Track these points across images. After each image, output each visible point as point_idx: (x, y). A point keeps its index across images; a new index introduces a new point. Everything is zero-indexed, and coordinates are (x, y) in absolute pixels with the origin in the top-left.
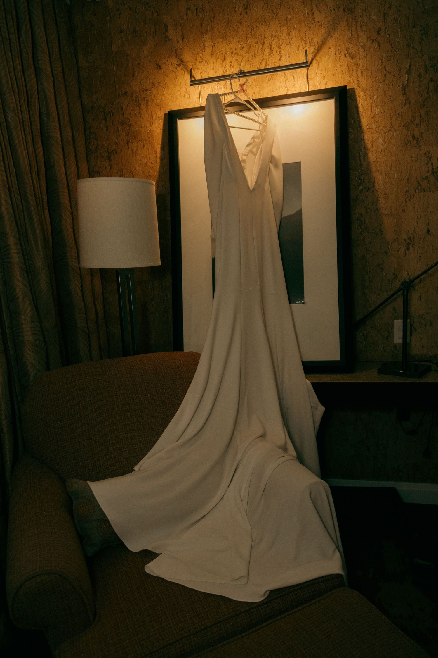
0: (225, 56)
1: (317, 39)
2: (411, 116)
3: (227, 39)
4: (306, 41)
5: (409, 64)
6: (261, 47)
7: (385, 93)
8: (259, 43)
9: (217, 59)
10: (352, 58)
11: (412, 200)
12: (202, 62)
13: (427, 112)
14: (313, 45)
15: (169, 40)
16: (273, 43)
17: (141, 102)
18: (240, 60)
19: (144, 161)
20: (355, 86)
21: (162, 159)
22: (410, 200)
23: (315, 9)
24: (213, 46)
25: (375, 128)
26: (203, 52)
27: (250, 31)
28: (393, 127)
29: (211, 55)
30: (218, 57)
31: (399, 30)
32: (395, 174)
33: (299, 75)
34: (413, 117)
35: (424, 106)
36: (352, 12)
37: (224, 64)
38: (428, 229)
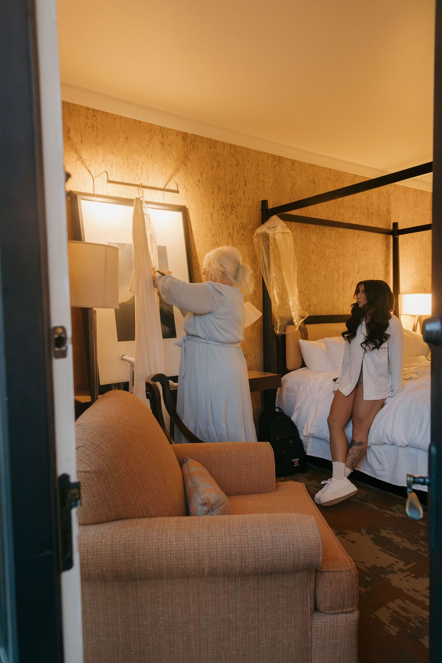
3: (113, 154)
4: (162, 172)
7: (203, 215)
8: (135, 164)
10: (187, 191)
12: (96, 163)
13: (222, 230)
15: (71, 139)
18: (123, 171)
20: (189, 207)
24: (104, 155)
25: (199, 234)
28: (207, 235)
31: (208, 184)
34: (216, 231)
35: (220, 227)
36: (186, 166)
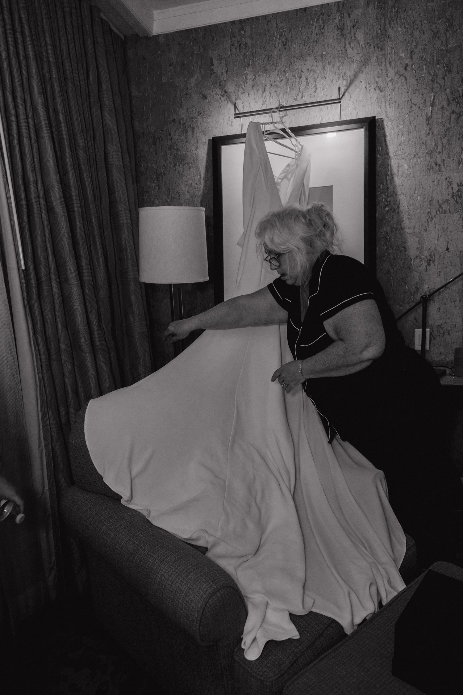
0: (265, 88)
1: (350, 74)
2: (434, 144)
3: (267, 73)
4: (339, 75)
5: (433, 98)
6: (298, 80)
7: (411, 124)
8: (296, 76)
9: (258, 90)
10: (381, 91)
11: (433, 221)
12: (244, 93)
13: (448, 141)
14: (346, 79)
15: (214, 73)
16: (309, 76)
17: (188, 128)
18: (279, 92)
19: (190, 182)
20: (383, 116)
21: (206, 181)
22: (431, 221)
23: (348, 46)
24: (254, 79)
25: (401, 155)
26: (245, 84)
27: (288, 65)
28: (417, 154)
29: (253, 86)
30: (259, 89)
31: (424, 67)
32: (419, 197)
34: (436, 145)
35: (446, 135)
36: (381, 49)
37: (264, 95)
38: (448, 247)
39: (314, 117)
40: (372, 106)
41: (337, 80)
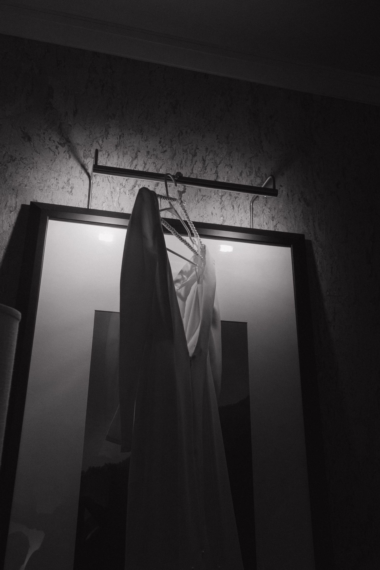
0: (136, 154)
1: (265, 171)
3: (142, 134)
6: (191, 158)
8: (188, 152)
9: (124, 154)
10: (308, 205)
14: (260, 176)
16: (208, 158)
20: (312, 239)
24: (120, 137)
25: (337, 296)
26: (105, 139)
29: (116, 146)
30: (127, 152)
33: (240, 206)
37: (135, 163)
39: (212, 213)
40: (295, 220)
41: (248, 174)
